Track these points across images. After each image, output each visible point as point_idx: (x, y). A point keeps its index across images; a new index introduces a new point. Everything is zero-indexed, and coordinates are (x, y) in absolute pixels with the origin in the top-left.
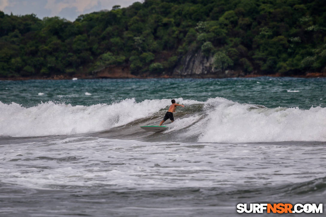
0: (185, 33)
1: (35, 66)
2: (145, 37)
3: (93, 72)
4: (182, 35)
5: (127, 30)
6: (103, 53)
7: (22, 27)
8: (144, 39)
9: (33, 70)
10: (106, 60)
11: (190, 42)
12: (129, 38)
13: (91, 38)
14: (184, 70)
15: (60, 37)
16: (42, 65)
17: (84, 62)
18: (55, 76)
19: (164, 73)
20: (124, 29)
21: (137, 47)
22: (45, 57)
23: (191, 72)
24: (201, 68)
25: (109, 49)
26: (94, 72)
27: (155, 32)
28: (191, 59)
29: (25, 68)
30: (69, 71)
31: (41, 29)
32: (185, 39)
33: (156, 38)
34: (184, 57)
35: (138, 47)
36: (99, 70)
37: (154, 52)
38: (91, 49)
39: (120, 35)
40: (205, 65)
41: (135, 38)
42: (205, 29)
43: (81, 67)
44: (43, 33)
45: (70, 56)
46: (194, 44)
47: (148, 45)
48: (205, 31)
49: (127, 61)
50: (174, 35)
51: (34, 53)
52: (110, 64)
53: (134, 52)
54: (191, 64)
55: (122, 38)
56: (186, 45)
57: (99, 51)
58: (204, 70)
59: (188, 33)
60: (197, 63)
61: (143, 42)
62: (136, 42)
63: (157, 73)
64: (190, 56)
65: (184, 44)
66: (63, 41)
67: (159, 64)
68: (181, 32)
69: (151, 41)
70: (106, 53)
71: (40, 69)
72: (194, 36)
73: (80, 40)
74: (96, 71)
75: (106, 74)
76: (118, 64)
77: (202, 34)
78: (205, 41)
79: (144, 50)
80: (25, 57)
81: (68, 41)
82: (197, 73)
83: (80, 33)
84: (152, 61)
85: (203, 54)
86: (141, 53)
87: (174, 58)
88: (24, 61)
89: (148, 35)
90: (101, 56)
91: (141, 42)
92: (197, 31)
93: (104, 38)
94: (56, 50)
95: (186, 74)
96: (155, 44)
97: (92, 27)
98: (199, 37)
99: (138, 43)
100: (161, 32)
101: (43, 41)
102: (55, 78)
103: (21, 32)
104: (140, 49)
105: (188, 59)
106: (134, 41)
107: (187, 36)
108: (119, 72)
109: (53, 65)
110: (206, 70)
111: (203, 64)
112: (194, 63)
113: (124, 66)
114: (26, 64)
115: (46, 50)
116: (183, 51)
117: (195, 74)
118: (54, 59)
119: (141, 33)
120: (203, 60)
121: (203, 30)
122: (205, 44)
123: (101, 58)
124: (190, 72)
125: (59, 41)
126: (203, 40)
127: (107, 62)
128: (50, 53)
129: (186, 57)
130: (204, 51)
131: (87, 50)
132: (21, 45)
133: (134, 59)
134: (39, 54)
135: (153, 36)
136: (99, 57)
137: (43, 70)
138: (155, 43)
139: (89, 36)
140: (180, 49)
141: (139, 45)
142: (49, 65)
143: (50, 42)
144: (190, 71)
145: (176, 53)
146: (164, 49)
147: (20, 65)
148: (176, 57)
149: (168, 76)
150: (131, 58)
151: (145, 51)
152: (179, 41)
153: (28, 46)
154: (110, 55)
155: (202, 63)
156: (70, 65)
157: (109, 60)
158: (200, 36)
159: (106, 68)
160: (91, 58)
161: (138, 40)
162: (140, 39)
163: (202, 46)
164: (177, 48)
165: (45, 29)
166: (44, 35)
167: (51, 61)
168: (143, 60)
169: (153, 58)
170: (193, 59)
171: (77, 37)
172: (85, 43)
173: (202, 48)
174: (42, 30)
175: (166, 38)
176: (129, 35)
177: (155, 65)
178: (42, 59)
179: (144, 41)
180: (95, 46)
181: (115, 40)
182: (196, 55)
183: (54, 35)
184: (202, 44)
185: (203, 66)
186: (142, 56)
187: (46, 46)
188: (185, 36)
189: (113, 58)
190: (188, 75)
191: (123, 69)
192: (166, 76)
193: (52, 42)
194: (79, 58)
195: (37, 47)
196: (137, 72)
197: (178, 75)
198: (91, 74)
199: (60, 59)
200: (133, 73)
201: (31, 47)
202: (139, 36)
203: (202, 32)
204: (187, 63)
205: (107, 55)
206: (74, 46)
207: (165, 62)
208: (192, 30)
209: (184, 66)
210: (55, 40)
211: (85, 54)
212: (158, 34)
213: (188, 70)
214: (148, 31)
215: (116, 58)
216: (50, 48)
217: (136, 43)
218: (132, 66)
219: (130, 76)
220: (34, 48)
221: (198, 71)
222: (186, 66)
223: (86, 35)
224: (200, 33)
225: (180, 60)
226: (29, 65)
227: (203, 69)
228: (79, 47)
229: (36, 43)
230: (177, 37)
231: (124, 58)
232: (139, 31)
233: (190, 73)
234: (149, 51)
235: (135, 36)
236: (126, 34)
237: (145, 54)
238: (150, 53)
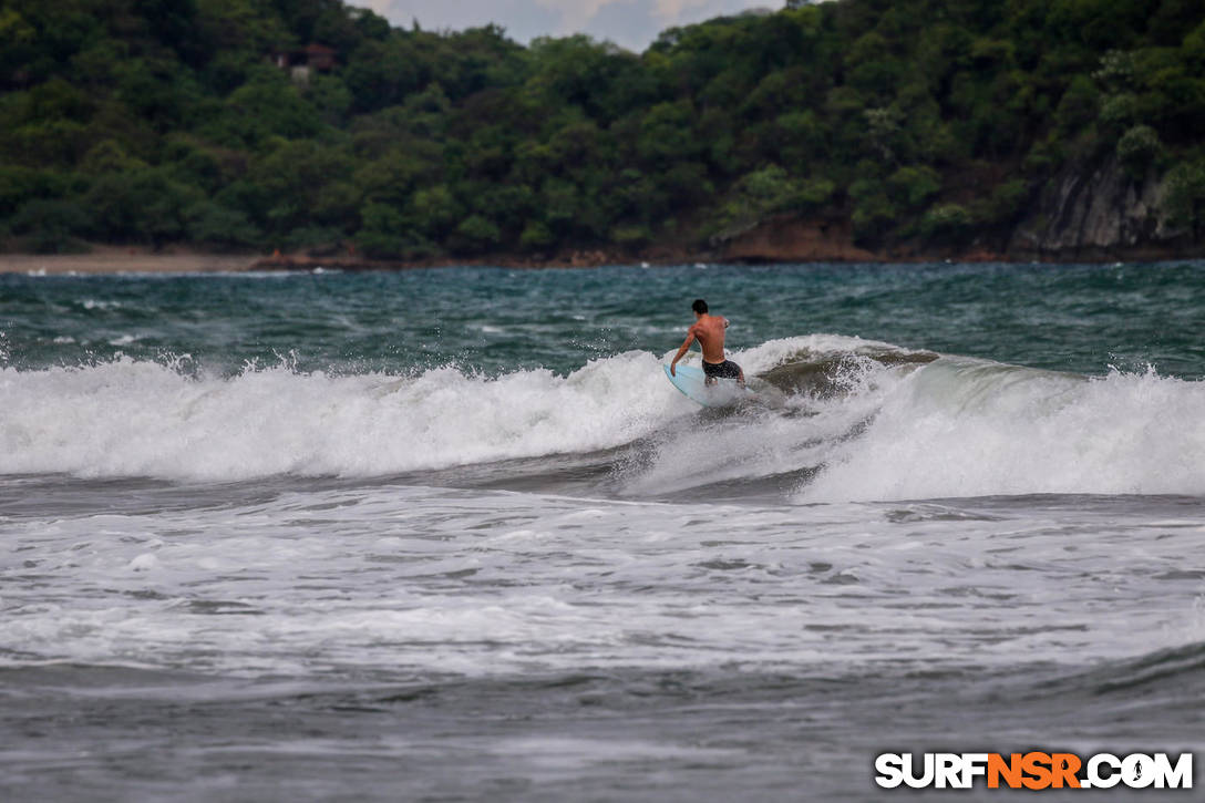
0: (1056, 93)
1: (500, 218)
2: (904, 109)
3: (712, 238)
4: (1044, 100)
5: (839, 81)
6: (751, 169)
7: (452, 75)
8: (903, 116)
9: (494, 231)
10: (760, 197)
11: (1073, 129)
12: (848, 114)
13: (709, 114)
14: (1052, 230)
15: (592, 112)
16: (528, 213)
17: (682, 203)
18: (577, 253)
19: (976, 242)
20: (831, 80)
21: (875, 144)
22: (537, 185)
23: (1079, 240)
24: (1117, 223)
25: (771, 155)
26: (718, 240)
27: (942, 90)
28: (1075, 193)
29: (465, 226)
30: (624, 234)
31: (522, 82)
32: (1056, 116)
33: (948, 112)
34: (1051, 181)
35: (883, 147)
36: (736, 232)
37: (940, 163)
38: (704, 156)
39: (813, 101)
40: (1130, 213)
41: (869, 113)
42: (1129, 79)
43: (670, 223)
44: (531, 95)
45: (632, 181)
46: (1089, 137)
47: (917, 138)
48: (1130, 86)
49: (839, 197)
50: (1016, 103)
51: (495, 171)
52: (778, 210)
53: (864, 164)
54: (1079, 209)
55: (822, 114)
56: (1060, 138)
57: (736, 162)
58: (1127, 233)
59: (1068, 95)
60: (1099, 203)
61: (899, 128)
62: (874, 127)
63: (951, 241)
64: (1076, 180)
65: (1052, 137)
66: (604, 125)
67: (957, 208)
68: (1039, 90)
69: (929, 123)
70: (762, 169)
71: (521, 228)
72: (1090, 104)
73: (667, 121)
74: (724, 235)
75: (763, 248)
76: (807, 212)
77: (1120, 98)
78: (1129, 122)
79: (902, 158)
80: (466, 186)
81: (620, 125)
82: (1099, 242)
83: (667, 93)
84: (932, 199)
85: (1121, 171)
86: (892, 168)
87: (1015, 187)
88: (460, 197)
89: (918, 100)
90: (743, 179)
91: (891, 126)
92: (1101, 85)
93: (754, 114)
94: (578, 158)
95: (1058, 245)
96: (942, 135)
97: (709, 72)
98: (1106, 108)
99: (881, 133)
100: (966, 90)
101: (531, 123)
102: (575, 260)
103: (451, 91)
104: (888, 154)
105: (1066, 191)
106: (864, 124)
107: (1062, 106)
108: (809, 240)
109: (569, 214)
110: (1132, 234)
111: (1122, 209)
112: (1088, 206)
113: (827, 216)
114: (470, 211)
115: (543, 160)
116: (1048, 159)
117: (1093, 246)
118: (571, 190)
119: (893, 93)
120: (1124, 195)
121: (1122, 82)
122: (1131, 133)
123: (743, 189)
124: (1073, 239)
125: (589, 126)
126: (1122, 120)
127: (766, 204)
128: (558, 171)
129: (1060, 185)
130: (1129, 160)
131: (691, 158)
132: (452, 142)
133: (867, 193)
134: (516, 171)
135: (935, 106)
136: (735, 185)
137: (531, 233)
138: (943, 130)
139: (698, 106)
140: (1040, 153)
141: (882, 139)
142: (551, 214)
143: (558, 126)
144: (1076, 235)
145: (1023, 167)
146: (977, 153)
147: (444, 213)
148: (1022, 182)
149: (992, 256)
150: (854, 189)
151: (906, 162)
152: (1034, 123)
153: (477, 143)
154: (776, 178)
155: (1117, 204)
156: (629, 213)
157: (772, 196)
158: (1112, 104)
159: (761, 225)
160: (708, 186)
161: (881, 119)
162: (890, 117)
163: (1121, 141)
164: (1026, 149)
165: (537, 79)
166: (532, 103)
167: (560, 197)
168: (899, 193)
169: (935, 187)
170: (1086, 191)
171: (657, 109)
172: (686, 132)
173: (1120, 149)
174: (529, 83)
175: (984, 111)
176: (849, 103)
177: (942, 212)
178: (527, 190)
179: (902, 123)
180: (722, 145)
181: (797, 119)
182: (1097, 175)
183: (571, 101)
184: (1120, 133)
185: (1122, 216)
186: (894, 178)
187: (544, 142)
188: (1054, 104)
189: (789, 186)
190: (1065, 249)
191: (824, 229)
192: (983, 255)
193: (564, 131)
194: (662, 187)
195: (508, 146)
196: (875, 240)
197: (1030, 251)
198: (704, 246)
199: (592, 191)
200: (862, 242)
201: (486, 146)
202: (885, 105)
203: (1121, 91)
204: (1061, 207)
205: (763, 177)
206: (646, 145)
207: (981, 202)
208: (1081, 81)
209: (1051, 216)
210: (575, 121)
211: (686, 173)
212: (955, 97)
213: (1067, 232)
214: (916, 88)
215: (800, 188)
216: (558, 150)
217: (872, 132)
218: (858, 216)
219: (850, 252)
220: (496, 151)
221: (1105, 235)
222: (1059, 218)
223: (687, 102)
224: (1113, 95)
225: (1035, 192)
226: (481, 213)
227: (1122, 228)
228: (664, 149)
229: (506, 132)
230: (1026, 110)
231: (829, 187)
232: (884, 88)
233: (1074, 243)
234: (922, 159)
235: (870, 105)
236: (838, 99)
237: (906, 173)
238: (925, 168)
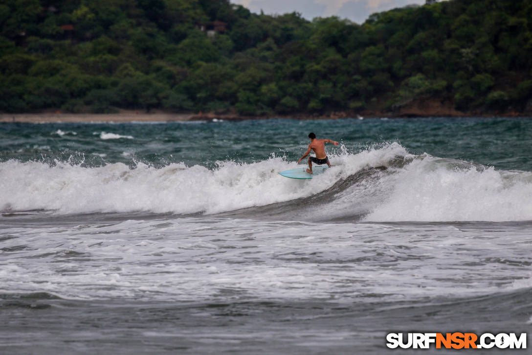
1: (299, 97)
2: (478, 49)
3: (393, 106)
5: (449, 37)
6: (410, 76)
7: (278, 34)
8: (478, 52)
9: (295, 103)
10: (414, 88)
12: (453, 51)
13: (391, 51)
15: (340, 50)
16: (311, 95)
17: (379, 91)
18: (333, 113)
19: (510, 108)
20: (445, 36)
21: (465, 65)
22: (315, 83)
25: (419, 70)
26: (395, 107)
27: (495, 41)
29: (284, 101)
30: (354, 104)
31: (309, 38)
33: (498, 50)
35: (469, 66)
36: (404, 103)
37: (494, 73)
38: (389, 70)
39: (438, 45)
41: (463, 50)
43: (374, 99)
44: (312, 43)
45: (356, 81)
47: (484, 62)
49: (449, 88)
50: (528, 46)
51: (297, 77)
52: (422, 93)
53: (461, 73)
55: (441, 51)
57: (402, 72)
61: (476, 57)
62: (464, 57)
63: (499, 107)
66: (345, 56)
67: (502, 93)
69: (489, 55)
70: (415, 75)
71: (307, 102)
73: (373, 54)
74: (398, 105)
75: (415, 110)
76: (435, 94)
79: (477, 70)
80: (283, 83)
81: (351, 56)
83: (372, 42)
84: (490, 89)
86: (473, 75)
87: (527, 83)
88: (281, 88)
89: (484, 45)
90: (406, 80)
91: (472, 56)
93: (411, 51)
94: (333, 71)
96: (495, 60)
97: (391, 33)
99: (468, 59)
100: (505, 41)
101: (312, 56)
102: (332, 116)
103: (277, 41)
104: (471, 68)
106: (460, 55)
108: (436, 106)
109: (329, 96)
113: (444, 96)
114: (285, 94)
115: (317, 72)
118: (330, 85)
119: (473, 42)
123: (407, 85)
125: (338, 57)
127: (417, 91)
128: (325, 77)
131: (383, 71)
132: (278, 64)
133: (462, 86)
134: (306, 77)
135: (492, 47)
136: (403, 83)
137: (312, 104)
138: (496, 58)
139: (387, 48)
141: (469, 62)
142: (322, 96)
143: (325, 57)
145: (531, 75)
146: (510, 69)
147: (275, 95)
148: (530, 81)
150: (457, 83)
151: (479, 72)
153: (288, 64)
154: (421, 79)
156: (356, 95)
157: (419, 87)
159: (414, 100)
160: (391, 83)
161: (467, 54)
162: (472, 52)
165: (315, 36)
166: (313, 46)
167: (326, 89)
168: (476, 86)
169: (492, 84)
171: (368, 49)
172: (381, 59)
174: (311, 38)
175: (513, 50)
176: (453, 46)
177: (495, 94)
178: (311, 85)
179: (477, 55)
180: (397, 65)
181: (431, 54)
183: (330, 45)
186: (474, 79)
187: (318, 64)
189: (427, 83)
191: (442, 102)
192: (513, 113)
193: (328, 59)
194: (370, 83)
195: (302, 66)
196: (464, 107)
198: (389, 110)
199: (339, 85)
200: (459, 108)
201: (292, 65)
202: (469, 47)
205: (416, 79)
206: (363, 65)
207: (512, 90)
210: (332, 55)
211: (381, 77)
212: (500, 44)
214: (484, 39)
215: (432, 84)
216: (324, 67)
217: (464, 59)
218: (457, 96)
219: (454, 112)
220: (297, 68)
223: (381, 46)
226: (291, 95)
228: (371, 67)
229: (302, 59)
231: (444, 83)
232: (469, 39)
234: (486, 71)
235: (463, 47)
236: (448, 44)
237: (478, 77)
238: (487, 75)
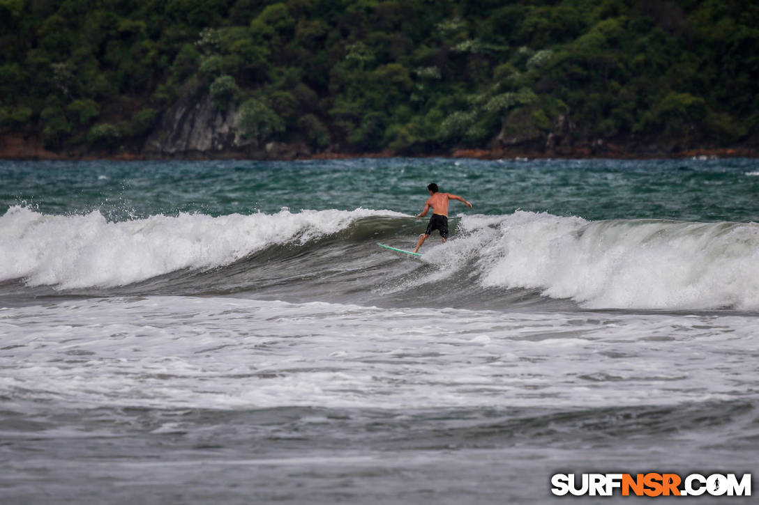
0: (172, 55)
2: (76, 64)
4: (164, 58)
5: (35, 45)
8: (75, 68)
11: (183, 77)
12: (41, 66)
14: (170, 140)
19: (122, 147)
20: (29, 45)
21: (58, 86)
23: (187, 146)
24: (210, 136)
27: (101, 52)
28: (184, 117)
32: (172, 68)
33: (104, 66)
34: (169, 110)
35: (63, 87)
37: (99, 98)
39: (19, 58)
40: (218, 130)
41: (54, 65)
42: (217, 46)
46: (193, 82)
47: (85, 82)
48: (218, 51)
49: (35, 118)
50: (147, 61)
53: (52, 97)
54: (186, 127)
55: (24, 66)
56: (174, 83)
58: (216, 143)
59: (180, 56)
60: (200, 124)
61: (73, 76)
62: (56, 75)
63: (107, 148)
64: (184, 110)
65: (170, 82)
67: (110, 126)
68: (161, 53)
69: (92, 72)
72: (193, 62)
76: (15, 127)
77: (212, 58)
78: (218, 73)
79: (75, 93)
82: (199, 147)
84: (94, 120)
85: (213, 104)
86: (69, 101)
87: (146, 113)
89: (85, 58)
91: (68, 74)
92: (200, 50)
95: (173, 150)
96: (101, 80)
98: (203, 64)
99: (62, 78)
100: (115, 52)
104: (66, 91)
105: (178, 116)
106: (51, 72)
107: (176, 62)
108: (17, 145)
110: (220, 143)
111: (214, 128)
112: (192, 126)
113: (28, 130)
116: (166, 96)
117: (196, 150)
119: (69, 53)
120: (214, 120)
121: (213, 48)
122: (219, 80)
124: (182, 144)
126: (213, 72)
129: (175, 112)
130: (218, 97)
133: (53, 116)
135: (96, 62)
138: (101, 77)
140: (162, 92)
141: (63, 82)
144: (184, 144)
145: (152, 101)
146: (122, 92)
148: (151, 110)
149: (132, 156)
150: (45, 112)
151: (78, 97)
152: (159, 73)
155: (211, 124)
158: (207, 62)
161: (61, 69)
162: (67, 69)
163: (212, 85)
164: (154, 89)
168: (74, 117)
169: (96, 113)
170: (190, 116)
173: (212, 90)
175: (127, 65)
176: (41, 59)
177: (101, 129)
179: (75, 72)
181: (8, 69)
182: (198, 106)
184: (212, 80)
185: (213, 132)
186: (70, 107)
188: (171, 61)
189: (3, 111)
190: (177, 152)
191: (26, 138)
192: (126, 155)
196: (59, 145)
197: (155, 153)
200: (50, 147)
202: (64, 61)
203: (212, 54)
204: (175, 126)
207: (125, 122)
208: (188, 47)
209: (169, 132)
212: (109, 56)
213: (179, 142)
214: (84, 50)
215: (10, 112)
217: (55, 78)
218: (47, 130)
219: (42, 153)
221: (203, 144)
222: (174, 133)
224: (207, 56)
225: (159, 117)
227: (213, 140)
230: (154, 65)
231: (28, 112)
232: (64, 50)
233: (183, 149)
234: (88, 95)
235: (54, 61)
236: (34, 57)
237: (77, 104)
238: (89, 101)
